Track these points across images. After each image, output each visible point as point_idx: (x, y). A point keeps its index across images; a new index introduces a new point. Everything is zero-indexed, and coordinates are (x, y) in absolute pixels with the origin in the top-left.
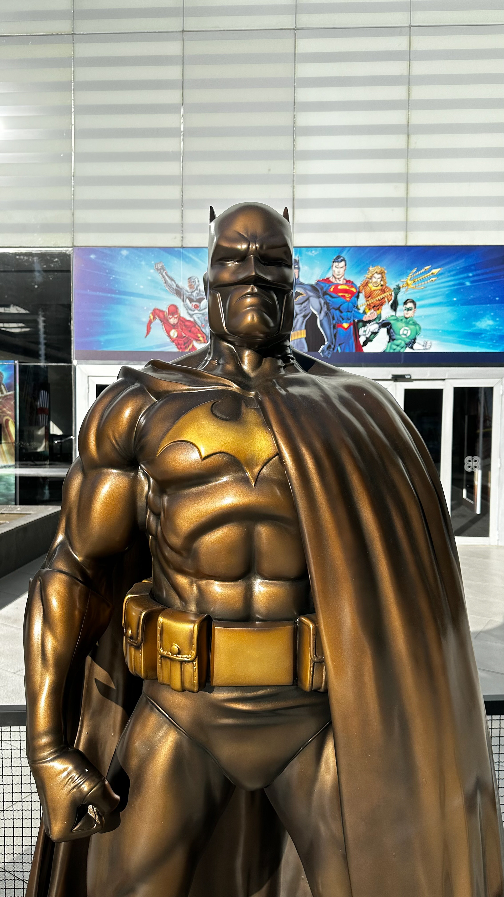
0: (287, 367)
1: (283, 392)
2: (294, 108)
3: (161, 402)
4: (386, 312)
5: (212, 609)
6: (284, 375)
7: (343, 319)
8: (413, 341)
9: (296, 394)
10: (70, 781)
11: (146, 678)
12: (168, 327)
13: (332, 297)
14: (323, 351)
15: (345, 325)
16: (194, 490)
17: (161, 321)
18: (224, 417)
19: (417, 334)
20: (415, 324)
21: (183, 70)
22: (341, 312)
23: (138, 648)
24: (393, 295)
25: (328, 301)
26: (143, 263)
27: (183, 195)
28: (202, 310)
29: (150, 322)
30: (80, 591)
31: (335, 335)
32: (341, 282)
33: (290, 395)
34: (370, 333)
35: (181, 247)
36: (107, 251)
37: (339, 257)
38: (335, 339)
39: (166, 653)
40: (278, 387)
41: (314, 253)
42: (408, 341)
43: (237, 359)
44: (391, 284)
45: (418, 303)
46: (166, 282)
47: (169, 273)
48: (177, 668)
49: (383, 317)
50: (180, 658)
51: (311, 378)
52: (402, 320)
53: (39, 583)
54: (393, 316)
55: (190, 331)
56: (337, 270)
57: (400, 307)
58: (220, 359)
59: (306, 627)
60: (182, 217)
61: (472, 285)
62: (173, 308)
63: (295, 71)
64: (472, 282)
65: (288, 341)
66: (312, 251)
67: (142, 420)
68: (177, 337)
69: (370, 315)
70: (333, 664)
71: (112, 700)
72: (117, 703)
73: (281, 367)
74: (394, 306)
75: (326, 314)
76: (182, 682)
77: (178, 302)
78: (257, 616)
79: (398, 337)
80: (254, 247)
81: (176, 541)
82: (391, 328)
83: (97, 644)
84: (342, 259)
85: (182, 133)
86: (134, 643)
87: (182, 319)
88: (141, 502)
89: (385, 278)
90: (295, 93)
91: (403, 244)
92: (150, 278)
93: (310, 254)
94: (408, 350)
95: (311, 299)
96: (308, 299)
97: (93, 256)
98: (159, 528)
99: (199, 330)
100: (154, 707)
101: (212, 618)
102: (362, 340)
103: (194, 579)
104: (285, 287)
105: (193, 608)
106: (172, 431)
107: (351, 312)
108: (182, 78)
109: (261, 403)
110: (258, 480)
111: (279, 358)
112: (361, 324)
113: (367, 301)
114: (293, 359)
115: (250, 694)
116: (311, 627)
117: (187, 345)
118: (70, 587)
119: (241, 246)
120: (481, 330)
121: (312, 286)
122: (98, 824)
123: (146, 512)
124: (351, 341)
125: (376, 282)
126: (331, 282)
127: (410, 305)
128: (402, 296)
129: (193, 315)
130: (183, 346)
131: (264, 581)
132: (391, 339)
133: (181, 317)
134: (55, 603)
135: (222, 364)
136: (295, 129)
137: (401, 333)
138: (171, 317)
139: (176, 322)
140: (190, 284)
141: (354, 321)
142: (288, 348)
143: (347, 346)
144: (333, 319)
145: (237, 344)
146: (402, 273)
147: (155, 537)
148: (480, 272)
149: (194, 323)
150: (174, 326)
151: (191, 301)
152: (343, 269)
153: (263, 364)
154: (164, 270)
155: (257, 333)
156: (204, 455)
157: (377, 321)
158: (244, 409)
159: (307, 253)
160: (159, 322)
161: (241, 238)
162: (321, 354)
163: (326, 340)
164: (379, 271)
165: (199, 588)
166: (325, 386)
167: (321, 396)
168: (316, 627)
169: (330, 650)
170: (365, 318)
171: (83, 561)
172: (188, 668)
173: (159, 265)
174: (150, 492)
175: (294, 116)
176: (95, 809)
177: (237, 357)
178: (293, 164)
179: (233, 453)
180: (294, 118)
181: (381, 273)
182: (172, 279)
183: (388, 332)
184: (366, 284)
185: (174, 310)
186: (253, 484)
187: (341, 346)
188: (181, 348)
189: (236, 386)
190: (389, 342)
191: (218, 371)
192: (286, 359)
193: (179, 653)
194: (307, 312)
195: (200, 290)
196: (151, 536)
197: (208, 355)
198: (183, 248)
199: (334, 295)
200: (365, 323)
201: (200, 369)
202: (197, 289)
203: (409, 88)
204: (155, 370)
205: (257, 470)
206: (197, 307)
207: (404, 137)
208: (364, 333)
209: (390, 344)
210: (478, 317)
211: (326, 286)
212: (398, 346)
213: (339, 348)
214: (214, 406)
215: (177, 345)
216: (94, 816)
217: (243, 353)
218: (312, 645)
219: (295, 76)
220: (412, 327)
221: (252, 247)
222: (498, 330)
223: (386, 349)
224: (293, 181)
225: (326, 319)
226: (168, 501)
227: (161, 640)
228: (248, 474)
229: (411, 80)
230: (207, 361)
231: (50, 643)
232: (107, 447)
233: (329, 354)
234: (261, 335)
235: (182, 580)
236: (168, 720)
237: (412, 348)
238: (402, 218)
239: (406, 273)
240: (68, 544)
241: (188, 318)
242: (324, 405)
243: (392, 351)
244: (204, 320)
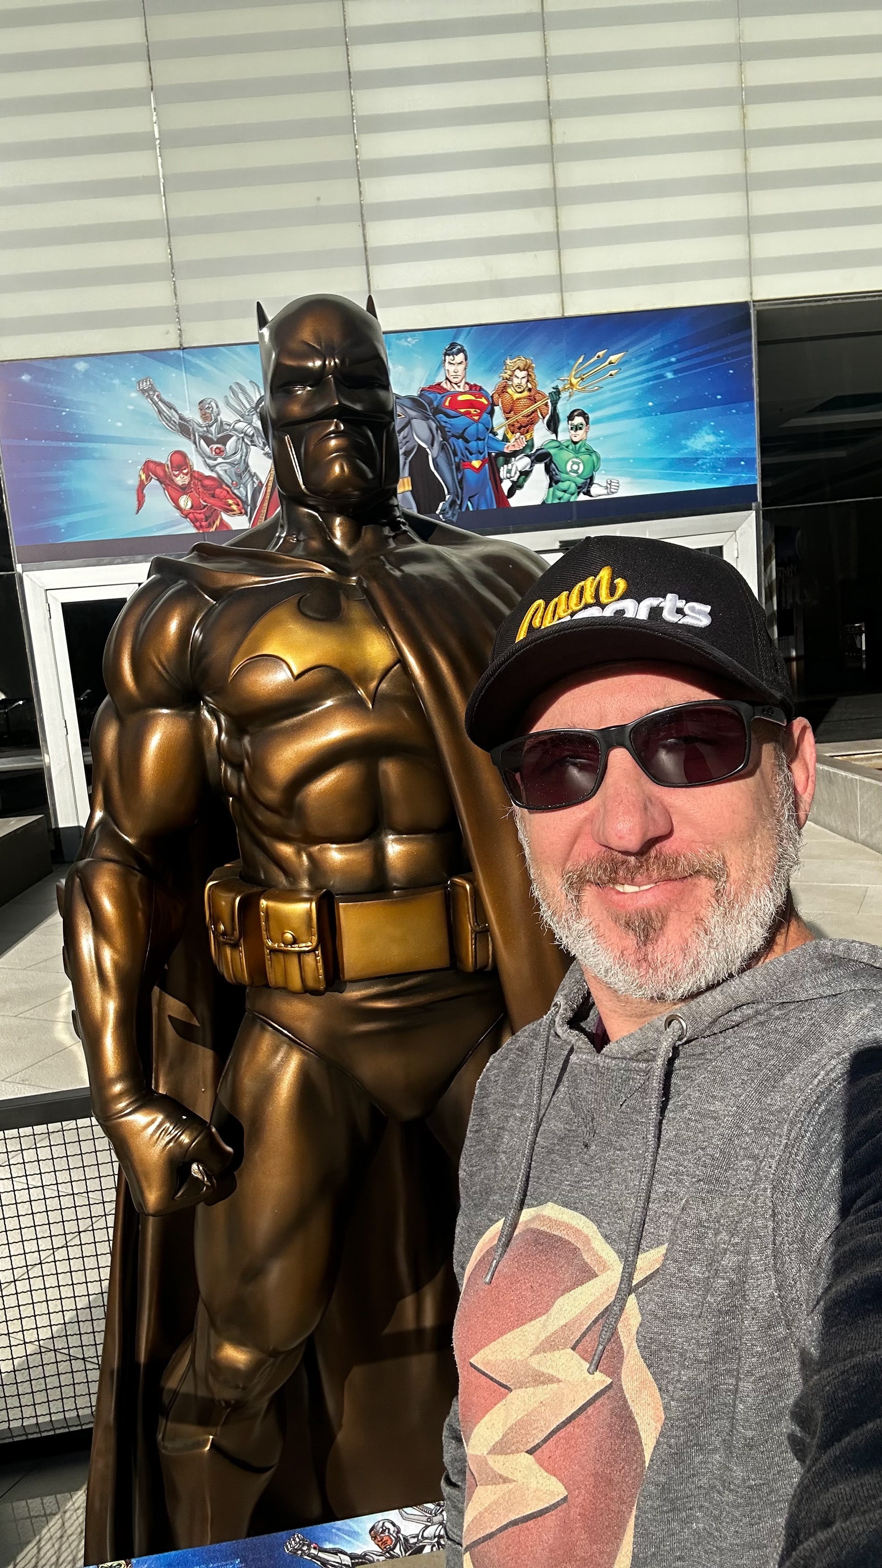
0: (398, 537)
1: (397, 573)
2: (350, 83)
3: (222, 605)
4: (541, 435)
5: (332, 882)
6: (395, 548)
7: (471, 454)
8: (588, 481)
9: (415, 574)
10: (163, 1133)
11: (252, 984)
12: (175, 492)
13: (448, 416)
14: (443, 511)
15: (476, 464)
16: (287, 723)
17: (161, 483)
18: (318, 616)
19: (594, 468)
20: (590, 452)
21: (146, 25)
22: (467, 441)
23: (235, 946)
24: (550, 404)
25: (443, 424)
26: (116, 382)
27: (171, 254)
28: (229, 457)
29: (142, 486)
30: (140, 883)
31: (460, 482)
32: (461, 390)
33: (406, 577)
34: (518, 474)
35: (179, 349)
36: (49, 366)
37: (453, 345)
38: (462, 489)
39: (276, 945)
40: (388, 567)
41: (411, 341)
42: (580, 481)
43: (325, 532)
44: (545, 386)
45: (591, 416)
46: (160, 412)
47: (164, 397)
48: (294, 962)
49: (537, 445)
50: (297, 949)
51: (434, 550)
52: (567, 447)
53: (78, 880)
54: (553, 440)
55: (213, 496)
56: (452, 368)
57: (563, 425)
58: (299, 534)
59: (461, 890)
60: (176, 295)
61: (676, 376)
62: (177, 458)
63: (344, 16)
64: (675, 372)
65: (394, 499)
66: (406, 338)
67: (197, 634)
68: (191, 508)
69: (516, 442)
70: (500, 930)
71: (197, 1043)
72: (204, 1045)
73: (390, 537)
74: (553, 425)
75: (443, 447)
76: (303, 980)
77: (186, 446)
78: (395, 884)
79: (564, 476)
80: (332, 363)
81: (271, 796)
82: (551, 461)
83: (166, 967)
84: (459, 349)
85: (158, 142)
86: (230, 940)
87: (196, 475)
88: (211, 753)
89: (533, 377)
90: (348, 55)
91: (559, 315)
92: (131, 407)
93: (403, 343)
94: (582, 497)
95: (414, 421)
96: (409, 423)
97: (25, 378)
98: (243, 784)
99: (228, 492)
100: (264, 1024)
101: (333, 892)
102: (506, 486)
103: (303, 845)
104: (383, 418)
105: (305, 884)
106: (246, 643)
107: (484, 440)
108: (145, 41)
109: (366, 592)
110: (376, 698)
111: (384, 525)
112: (501, 459)
113: (507, 419)
114: (404, 524)
115: (396, 987)
116: (468, 887)
117: (210, 520)
118: (124, 879)
119: (314, 363)
120: (696, 453)
121: (412, 399)
122: (207, 1186)
123: (220, 765)
124: (488, 490)
125: (519, 386)
126: (446, 390)
127: (578, 420)
128: (565, 404)
129: (215, 466)
130: (204, 524)
131: (397, 836)
132: (554, 482)
133: (194, 471)
134: (108, 905)
135: (304, 541)
136: (355, 121)
137: (569, 469)
138: (177, 473)
139: (186, 483)
140: (203, 411)
141: (489, 454)
142: (396, 508)
143: (482, 500)
144: (455, 455)
145: (322, 509)
146: (560, 367)
147: (238, 798)
148: (687, 353)
149: (219, 481)
150: (184, 490)
151: (209, 442)
152: (462, 367)
153: (363, 535)
154: (155, 391)
155: (350, 489)
156: (296, 673)
157: (528, 452)
158: (344, 603)
159: (398, 342)
160: (158, 483)
161: (313, 353)
162: (441, 516)
163: (446, 492)
164: (522, 366)
165: (310, 857)
166: (455, 560)
167: (451, 575)
168: (474, 887)
169: (495, 913)
170: (508, 448)
171: (138, 843)
172: (309, 960)
173: (145, 384)
174: (223, 736)
175: (352, 97)
176: (201, 1168)
177: (324, 529)
178: (358, 185)
179: (337, 666)
180: (352, 101)
181: (526, 368)
182: (170, 407)
183: (548, 470)
184: (503, 390)
185: (180, 461)
186: (371, 706)
187: (471, 499)
188: (201, 526)
189: (330, 571)
190: (550, 486)
191: (299, 551)
192: (395, 526)
193: (295, 941)
194: (410, 445)
195: (221, 422)
196: (231, 799)
197: (279, 530)
198: (184, 349)
199: (452, 413)
200: (508, 457)
201: (272, 550)
202: (216, 420)
203: (544, 35)
204: (203, 559)
205: (373, 684)
206: (219, 452)
207: (543, 124)
208: (507, 474)
209: (552, 489)
210: (689, 431)
211: (436, 397)
212: (565, 491)
213: (469, 504)
214: (301, 601)
215: (194, 521)
216: (200, 1177)
217: (333, 522)
218: (470, 911)
219: (345, 25)
220: (585, 457)
221: (330, 364)
222: (726, 450)
223: (547, 499)
224: (362, 215)
225: (442, 454)
226: (252, 743)
227: (268, 930)
228: (361, 692)
229: (546, 22)
230: (279, 538)
231: (108, 956)
232: (151, 677)
233: (453, 515)
234: (356, 493)
235: (286, 850)
236: (287, 1039)
237: (588, 493)
238: (552, 270)
239: (568, 364)
240: (112, 823)
241: (207, 472)
242: (456, 586)
243: (556, 501)
244: (236, 473)
